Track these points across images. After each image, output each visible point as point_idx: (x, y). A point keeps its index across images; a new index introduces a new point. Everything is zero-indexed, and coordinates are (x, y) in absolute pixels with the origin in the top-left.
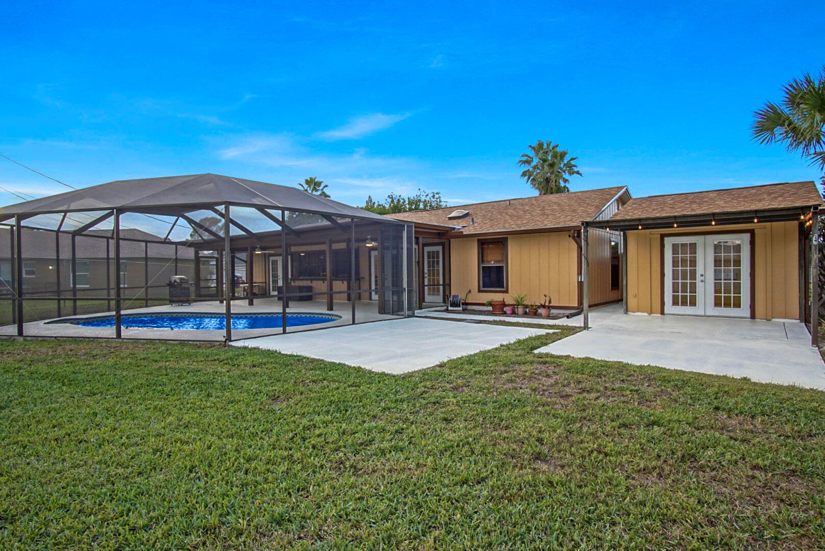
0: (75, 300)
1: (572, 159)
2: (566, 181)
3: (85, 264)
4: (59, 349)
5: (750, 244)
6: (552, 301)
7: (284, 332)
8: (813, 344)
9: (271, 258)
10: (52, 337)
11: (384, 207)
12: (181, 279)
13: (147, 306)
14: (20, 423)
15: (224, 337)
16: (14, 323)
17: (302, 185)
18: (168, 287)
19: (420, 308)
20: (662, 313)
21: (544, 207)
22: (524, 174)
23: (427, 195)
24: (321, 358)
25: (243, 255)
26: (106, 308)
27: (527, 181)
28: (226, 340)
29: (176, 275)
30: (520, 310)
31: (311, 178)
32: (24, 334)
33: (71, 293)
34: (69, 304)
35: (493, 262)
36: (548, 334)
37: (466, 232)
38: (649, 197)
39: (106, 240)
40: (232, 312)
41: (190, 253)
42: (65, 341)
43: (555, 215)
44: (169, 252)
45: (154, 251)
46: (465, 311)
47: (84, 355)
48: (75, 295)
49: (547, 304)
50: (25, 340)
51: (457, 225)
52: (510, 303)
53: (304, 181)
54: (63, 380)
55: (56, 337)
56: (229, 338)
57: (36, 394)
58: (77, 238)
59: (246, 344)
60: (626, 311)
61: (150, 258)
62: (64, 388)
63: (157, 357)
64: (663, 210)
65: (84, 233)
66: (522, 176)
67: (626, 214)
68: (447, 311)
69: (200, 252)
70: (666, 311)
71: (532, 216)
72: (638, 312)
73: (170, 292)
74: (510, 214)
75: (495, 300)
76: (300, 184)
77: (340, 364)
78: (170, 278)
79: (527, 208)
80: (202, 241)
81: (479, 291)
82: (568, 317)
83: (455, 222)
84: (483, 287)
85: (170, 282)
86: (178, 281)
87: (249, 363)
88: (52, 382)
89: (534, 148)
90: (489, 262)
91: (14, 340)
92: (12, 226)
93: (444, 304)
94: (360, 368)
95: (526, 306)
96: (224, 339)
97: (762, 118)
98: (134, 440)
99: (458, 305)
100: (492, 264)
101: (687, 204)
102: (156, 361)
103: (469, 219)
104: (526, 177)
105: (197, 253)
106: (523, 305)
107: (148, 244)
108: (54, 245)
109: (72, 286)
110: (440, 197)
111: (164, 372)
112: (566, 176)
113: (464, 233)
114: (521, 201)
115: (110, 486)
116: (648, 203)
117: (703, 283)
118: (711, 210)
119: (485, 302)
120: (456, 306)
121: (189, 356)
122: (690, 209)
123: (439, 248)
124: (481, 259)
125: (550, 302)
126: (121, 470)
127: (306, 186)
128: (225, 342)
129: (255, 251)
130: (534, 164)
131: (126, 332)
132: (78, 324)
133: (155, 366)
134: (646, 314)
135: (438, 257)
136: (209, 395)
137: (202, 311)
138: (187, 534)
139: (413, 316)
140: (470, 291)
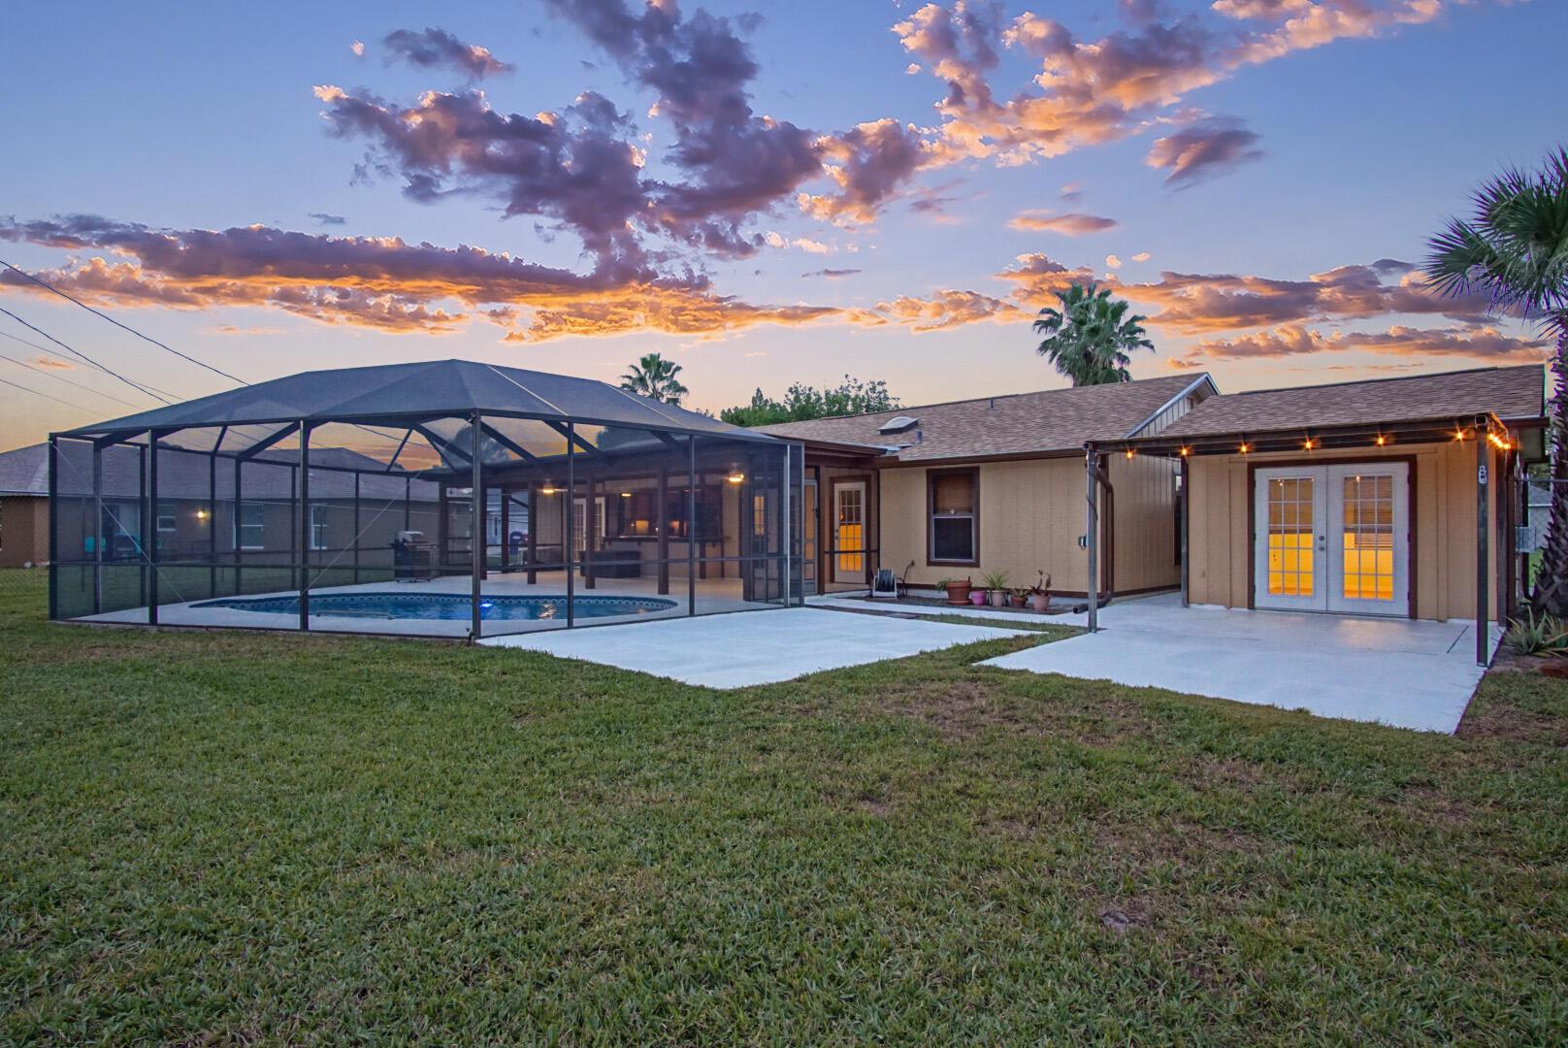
0: (238, 568)
1: (1135, 319)
2: (1124, 359)
3: (258, 508)
4: (212, 645)
5: (1409, 481)
6: (1052, 582)
7: (570, 626)
8: (1478, 660)
10: (202, 627)
11: (783, 409)
12: (414, 536)
13: (357, 582)
14: (158, 734)
15: (468, 630)
16: (143, 605)
18: (393, 551)
19: (821, 591)
20: (1251, 606)
21: (1051, 411)
22: (1044, 347)
23: (860, 387)
24: (613, 664)
25: (522, 496)
26: (289, 584)
27: (1051, 361)
28: (471, 635)
29: (407, 530)
30: (997, 598)
31: (652, 356)
32: (159, 621)
33: (233, 557)
34: (230, 573)
35: (952, 512)
36: (1017, 637)
37: (904, 457)
38: (1242, 394)
39: (290, 469)
40: (482, 593)
41: (430, 491)
42: (221, 634)
43: (1065, 426)
44: (395, 488)
45: (370, 487)
46: (902, 599)
47: (250, 652)
48: (238, 560)
49: (1043, 588)
50: (161, 631)
51: (891, 446)
52: (980, 586)
53: (640, 362)
54: (216, 683)
55: (207, 627)
56: (476, 632)
57: (178, 700)
58: (245, 465)
59: (502, 644)
60: (1187, 602)
61: (363, 499)
62: (218, 694)
63: (357, 657)
64: (1255, 417)
65: (255, 457)
66: (1041, 349)
67: (1187, 427)
68: (870, 598)
69: (448, 489)
70: (1257, 604)
71: (1026, 428)
72: (1208, 603)
73: (396, 557)
74: (988, 424)
75: (953, 579)
77: (639, 673)
78: (396, 534)
79: (1021, 413)
80: (452, 471)
81: (930, 563)
82: (1076, 611)
83: (890, 438)
84: (936, 557)
85: (397, 541)
86: (410, 539)
87: (497, 668)
88: (201, 685)
89: (1063, 298)
90: (946, 511)
91: (144, 630)
92: (143, 447)
93: (867, 587)
94: (668, 679)
95: (1008, 592)
96: (467, 634)
97: (1443, 249)
98: (307, 758)
99: (890, 588)
100: (952, 515)
101: (1300, 408)
102: (355, 663)
103: (914, 433)
104: (1049, 352)
105: (442, 492)
106: (1001, 588)
107: (361, 475)
108: (208, 478)
109: (234, 546)
110: (885, 391)
111: (365, 677)
112: (1125, 352)
113: (902, 459)
114: (1014, 400)
115: (271, 802)
116: (1234, 405)
117: (1324, 553)
118: (1336, 419)
119: (935, 583)
120: (888, 590)
121: (407, 656)
122: (1301, 418)
123: (861, 486)
124: (934, 506)
125: (1048, 584)
126: (286, 787)
127: (643, 371)
128: (470, 638)
129: (542, 488)
130: (1064, 326)
131: (317, 622)
132: (243, 608)
133: (354, 669)
134: (1222, 607)
135: (858, 502)
136: (425, 708)
137: (445, 592)
138: (358, 850)
139: (801, 605)
140: (913, 564)
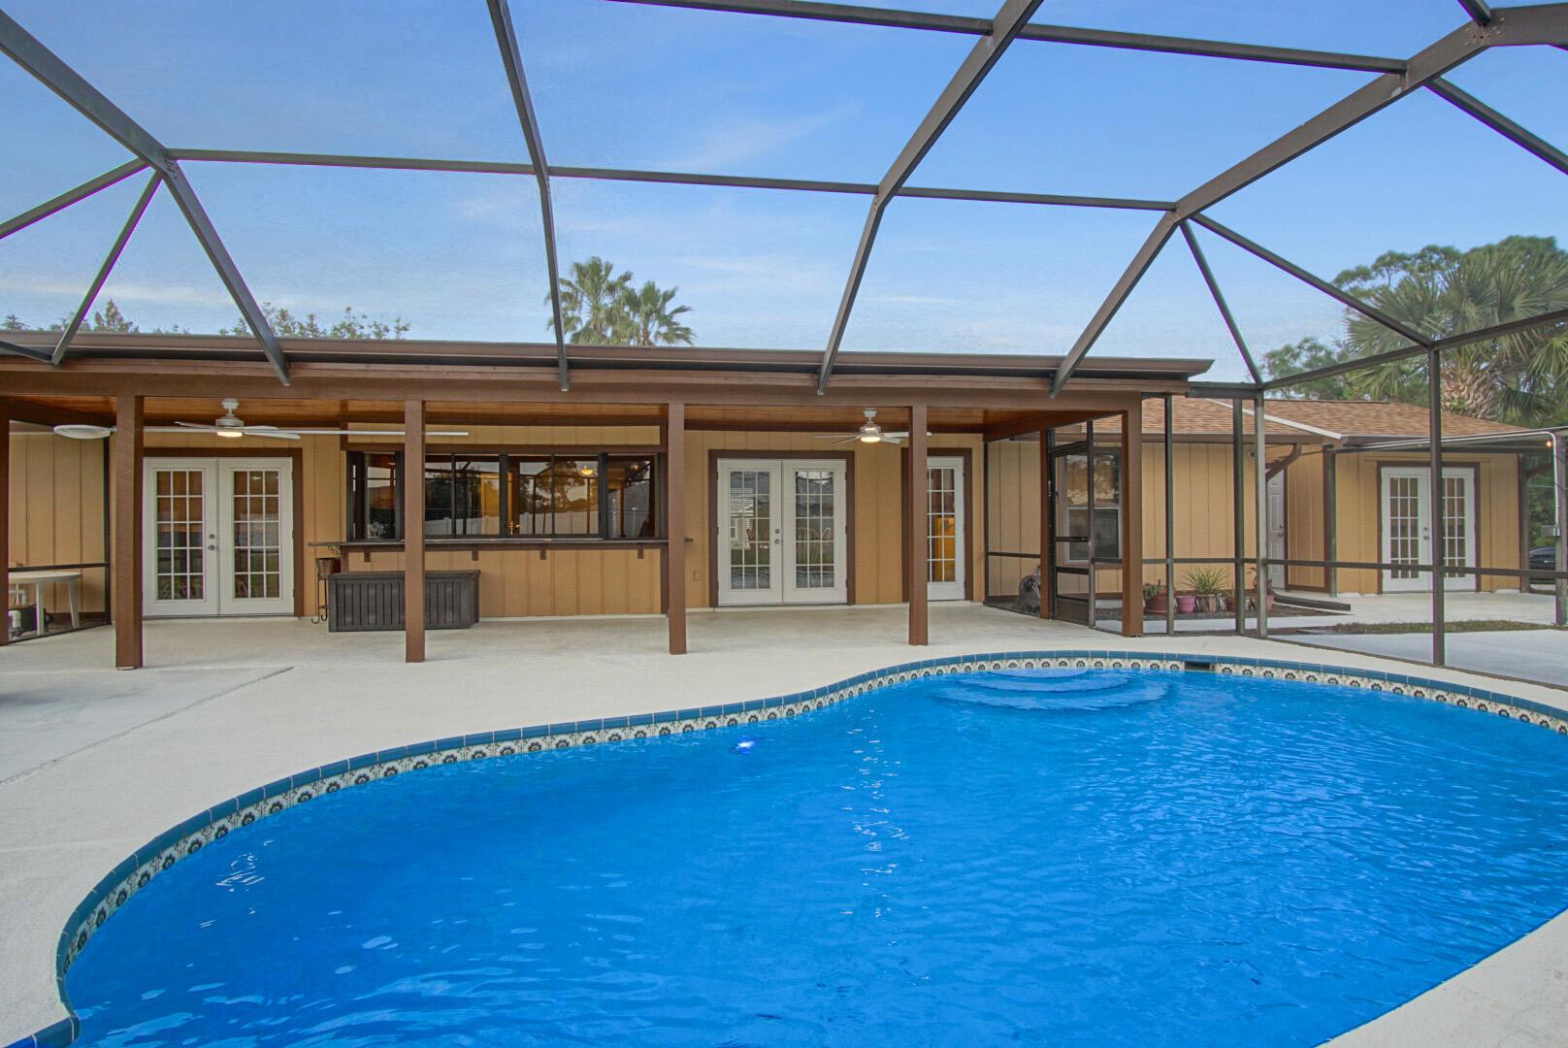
20: (1380, 591)
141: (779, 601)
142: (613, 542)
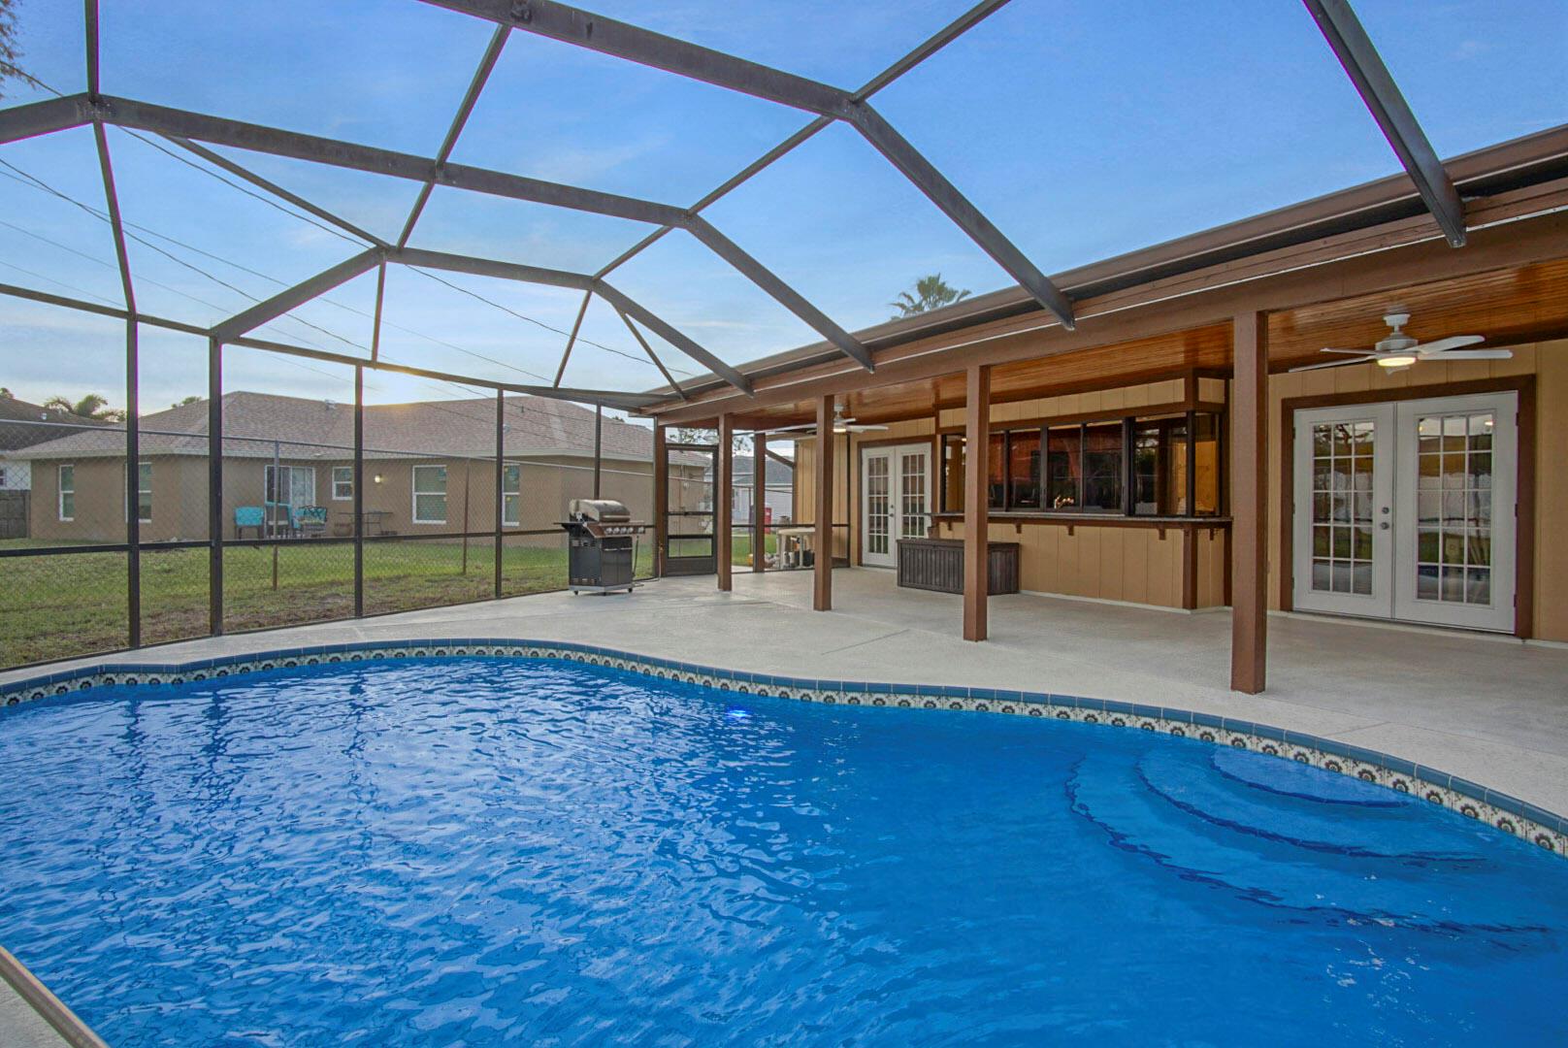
9: (868, 453)
17: (910, 298)
76: (905, 295)
141: (1387, 615)
142: (1139, 519)
